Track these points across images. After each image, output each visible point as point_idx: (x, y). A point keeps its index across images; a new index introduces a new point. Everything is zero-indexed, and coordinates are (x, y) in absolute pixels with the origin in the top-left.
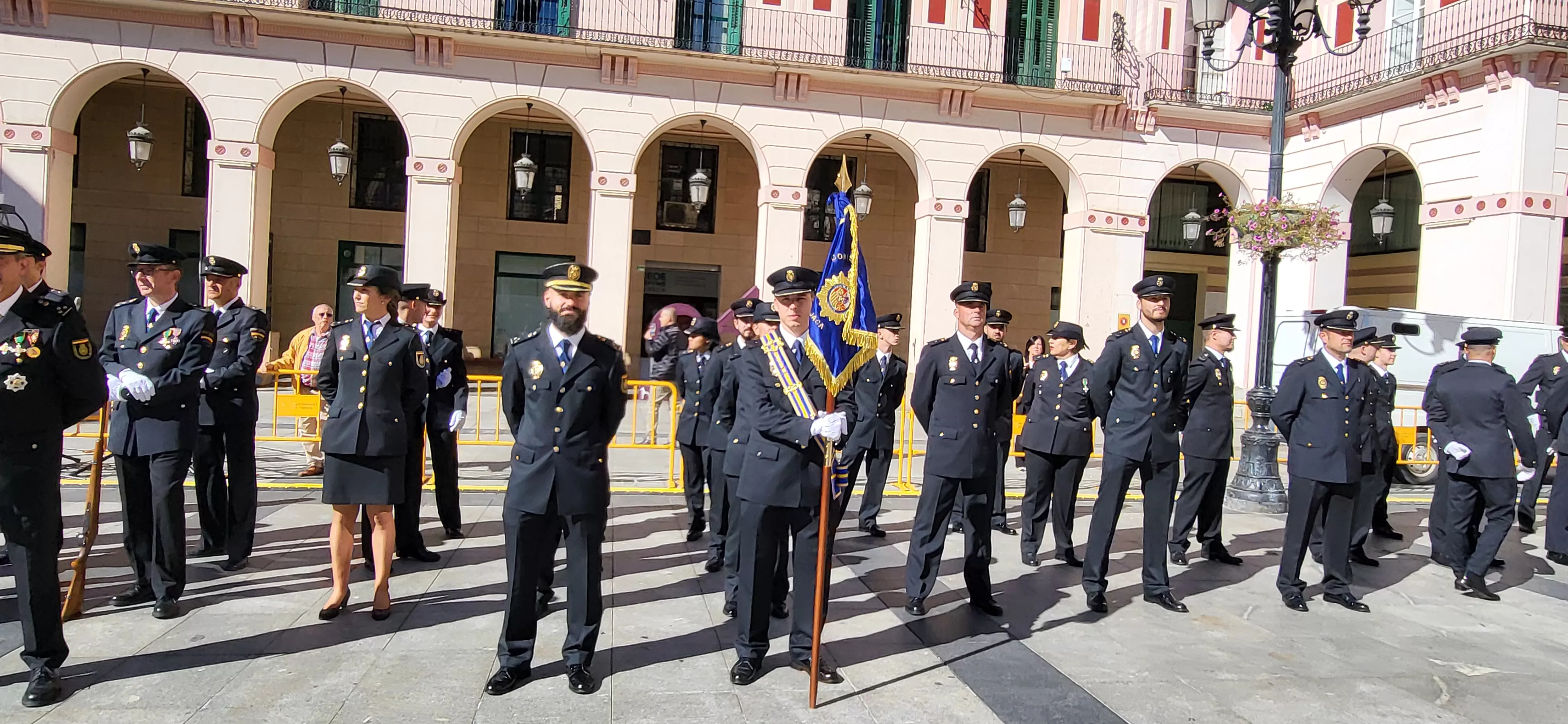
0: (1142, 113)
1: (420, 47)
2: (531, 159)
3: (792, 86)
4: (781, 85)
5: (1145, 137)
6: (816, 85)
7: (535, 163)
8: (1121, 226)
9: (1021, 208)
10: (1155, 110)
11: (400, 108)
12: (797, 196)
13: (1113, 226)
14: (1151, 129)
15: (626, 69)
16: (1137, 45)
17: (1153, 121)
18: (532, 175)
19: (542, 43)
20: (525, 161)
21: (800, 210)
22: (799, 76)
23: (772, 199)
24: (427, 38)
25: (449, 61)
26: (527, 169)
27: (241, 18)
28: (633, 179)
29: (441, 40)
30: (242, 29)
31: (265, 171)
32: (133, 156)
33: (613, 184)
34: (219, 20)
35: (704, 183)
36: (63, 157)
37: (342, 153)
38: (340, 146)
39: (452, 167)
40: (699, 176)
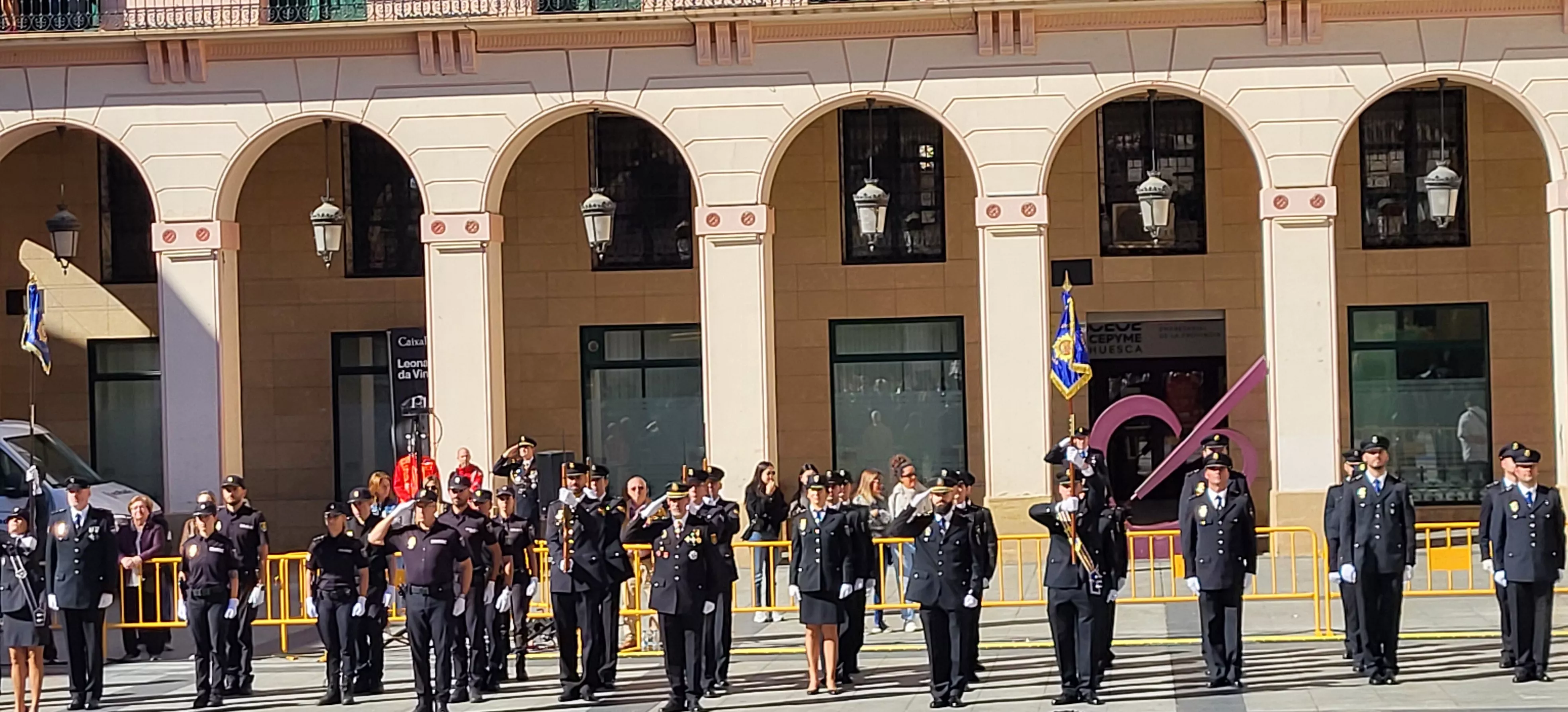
1: (704, 41)
2: (878, 185)
3: (1292, 20)
4: (1273, 21)
6: (1328, 12)
7: (886, 192)
12: (1318, 201)
15: (1017, 33)
18: (883, 210)
19: (885, 9)
20: (870, 190)
21: (1326, 224)
23: (1275, 212)
24: (712, 25)
25: (746, 53)
26: (873, 203)
27: (455, 34)
28: (1042, 203)
29: (732, 25)
30: (457, 50)
31: (496, 249)
32: (320, 247)
33: (1011, 215)
34: (425, 42)
35: (1160, 195)
36: (232, 258)
37: (602, 210)
38: (597, 199)
39: (761, 213)
40: (1153, 183)
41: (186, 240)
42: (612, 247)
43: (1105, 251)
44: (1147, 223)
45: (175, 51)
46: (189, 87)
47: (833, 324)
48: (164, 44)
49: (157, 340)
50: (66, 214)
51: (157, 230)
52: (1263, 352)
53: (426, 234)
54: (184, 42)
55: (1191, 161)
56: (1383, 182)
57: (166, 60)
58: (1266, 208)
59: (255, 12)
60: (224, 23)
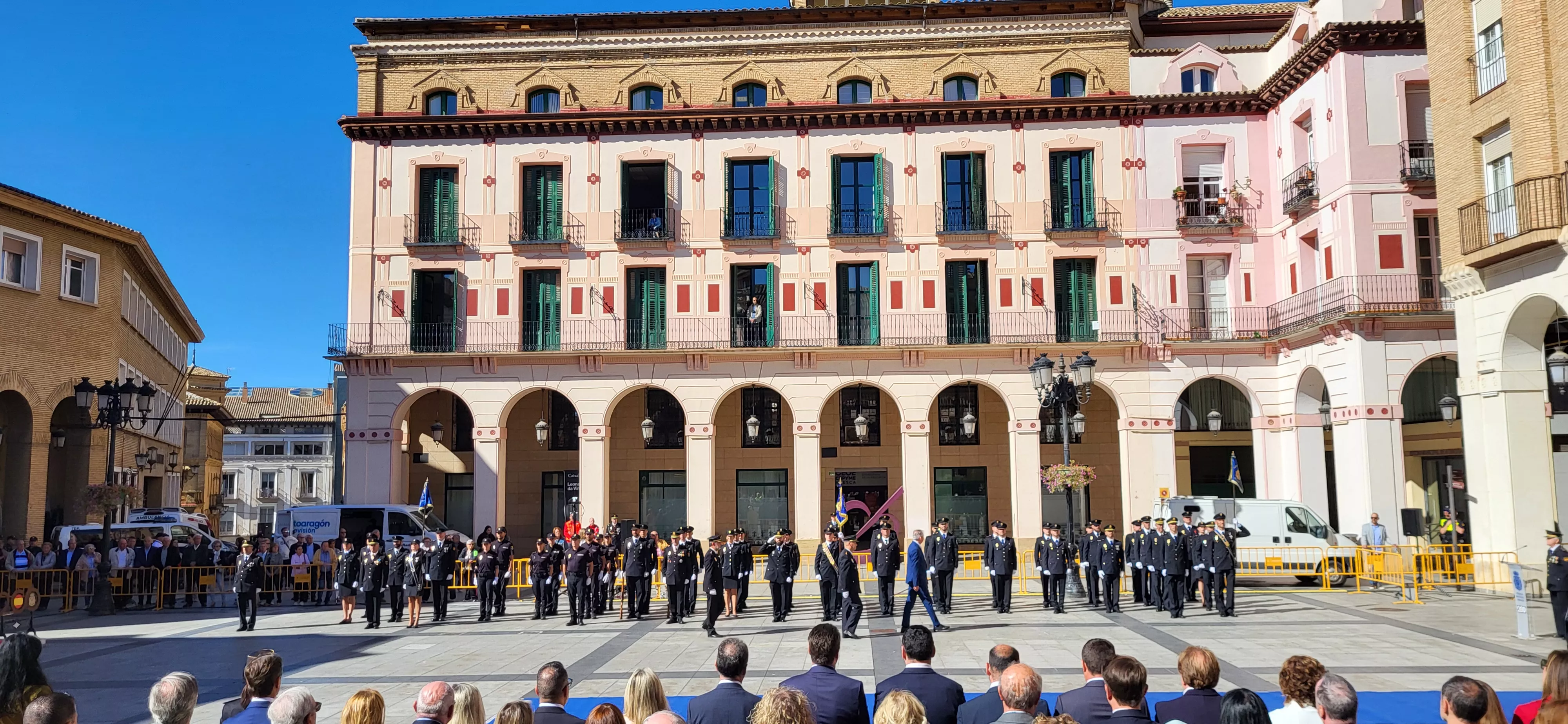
0: (1160, 349)
1: (690, 361)
2: (755, 418)
3: (914, 358)
4: (906, 358)
5: (1166, 365)
6: (927, 355)
7: (759, 420)
8: (1154, 427)
9: (1081, 420)
10: (1170, 346)
11: (679, 396)
12: (923, 427)
13: (1148, 427)
14: (1169, 358)
15: (809, 359)
16: (1152, 303)
17: (1170, 353)
18: (757, 427)
19: (760, 350)
20: (753, 419)
21: (926, 435)
22: (917, 352)
23: (906, 430)
24: (694, 355)
25: (706, 366)
26: (754, 424)
27: (594, 357)
28: (818, 425)
29: (701, 355)
30: (595, 363)
31: (608, 440)
32: (539, 438)
33: (806, 430)
34: (583, 359)
35: (863, 423)
36: (504, 442)
37: (649, 425)
38: (647, 421)
39: (711, 428)
40: (860, 418)
41: (486, 435)
42: (652, 440)
43: (842, 445)
44: (858, 434)
45: (485, 361)
46: (490, 375)
47: (737, 471)
48: (480, 359)
49: (472, 474)
50: (439, 424)
51: (475, 431)
52: (902, 484)
53: (580, 434)
54: (488, 358)
55: (875, 410)
56: (947, 420)
57: (481, 365)
58: (903, 429)
59: (517, 347)
60: (504, 351)
